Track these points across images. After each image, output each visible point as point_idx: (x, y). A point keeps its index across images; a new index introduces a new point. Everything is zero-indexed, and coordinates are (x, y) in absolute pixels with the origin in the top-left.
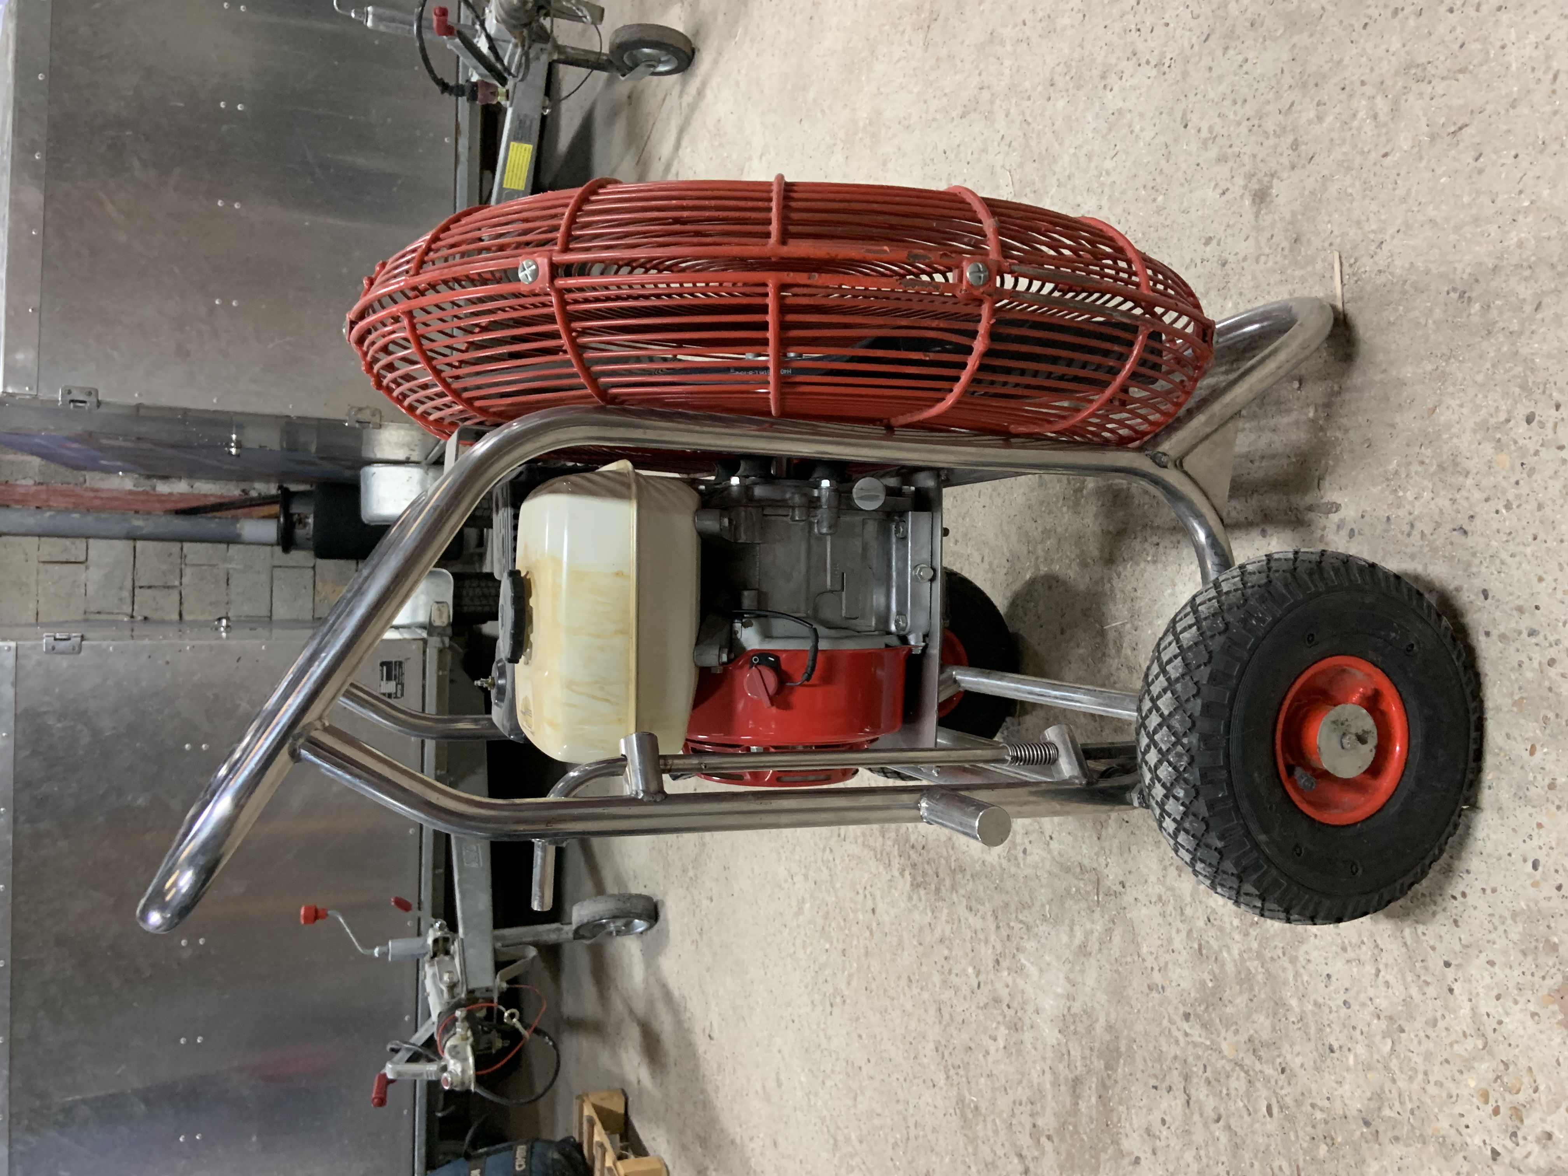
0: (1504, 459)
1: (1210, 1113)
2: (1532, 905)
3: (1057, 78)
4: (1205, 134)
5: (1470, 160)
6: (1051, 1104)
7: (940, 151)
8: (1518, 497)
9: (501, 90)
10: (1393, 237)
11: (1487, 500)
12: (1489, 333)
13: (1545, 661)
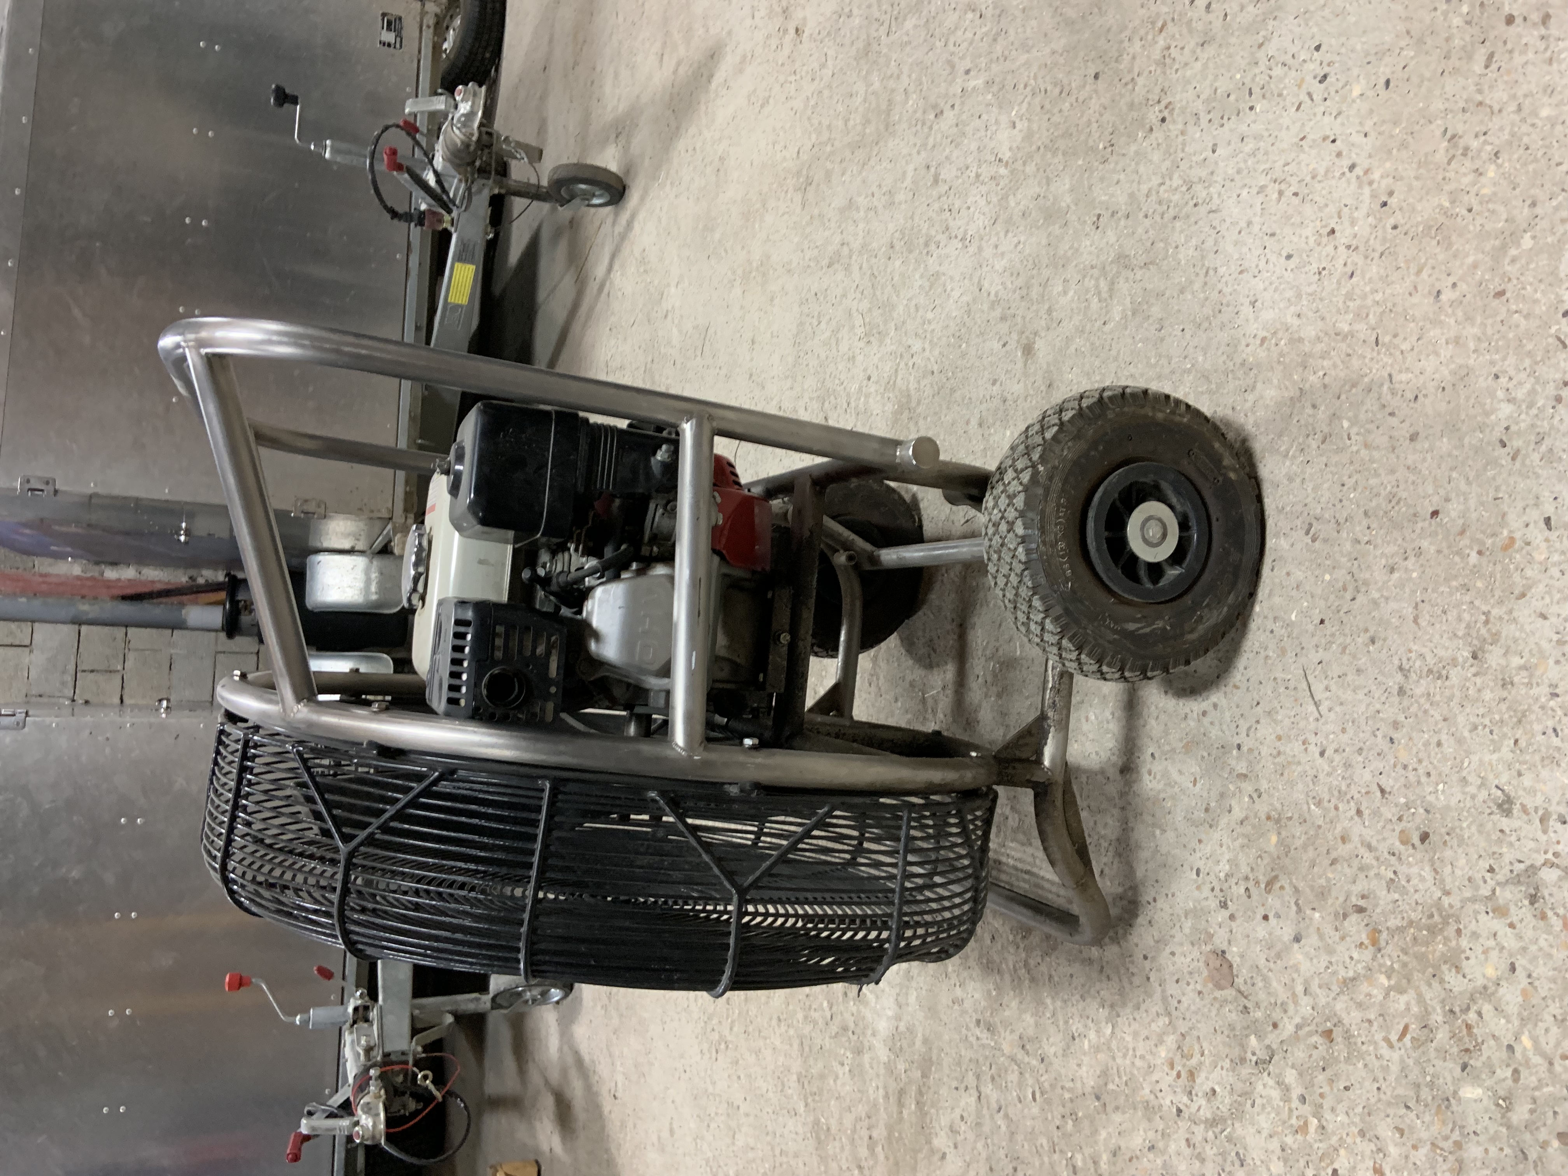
2: (1196, 904)
3: (895, 241)
4: (993, 297)
5: (1155, 331)
6: (883, 1114)
7: (813, 292)
9: (447, 217)
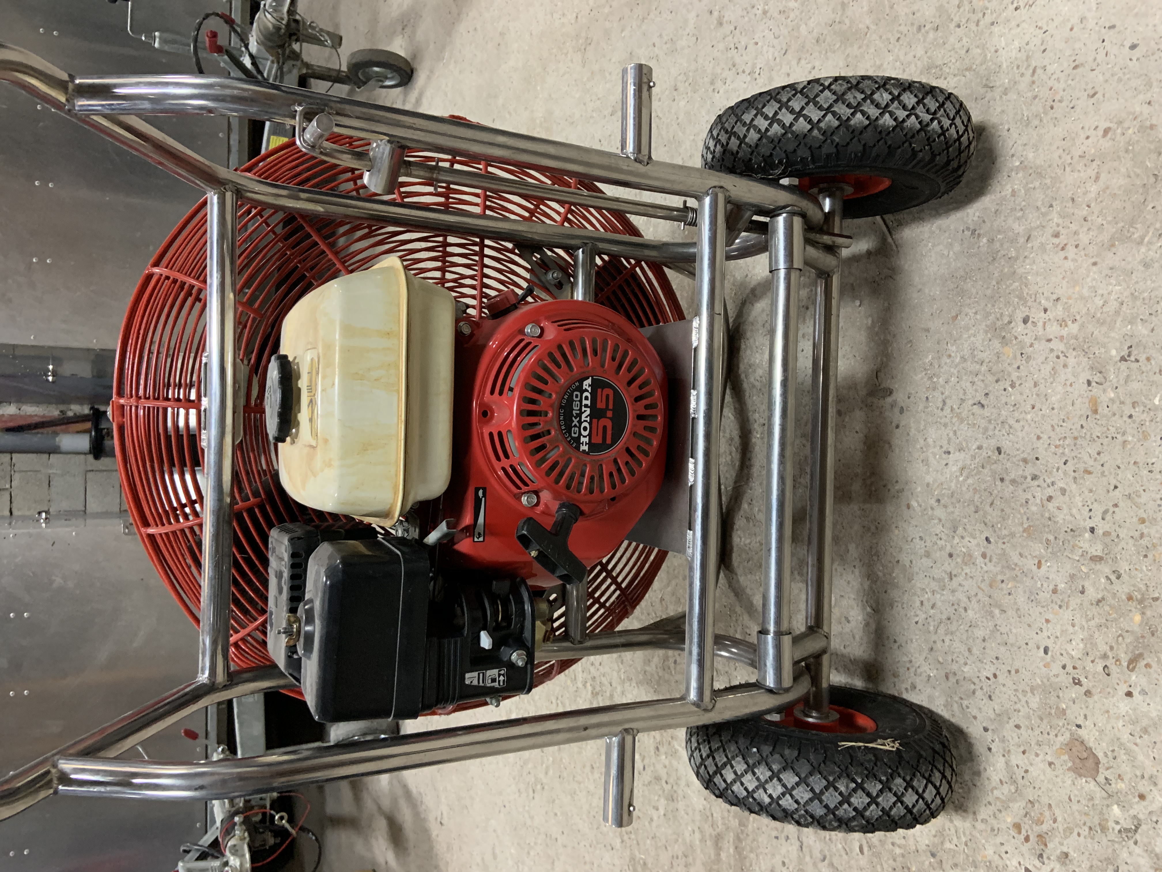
0: (1008, 351)
1: (818, 855)
2: (1045, 680)
8: (1019, 378)
11: (997, 381)
12: (994, 259)
13: (1045, 498)
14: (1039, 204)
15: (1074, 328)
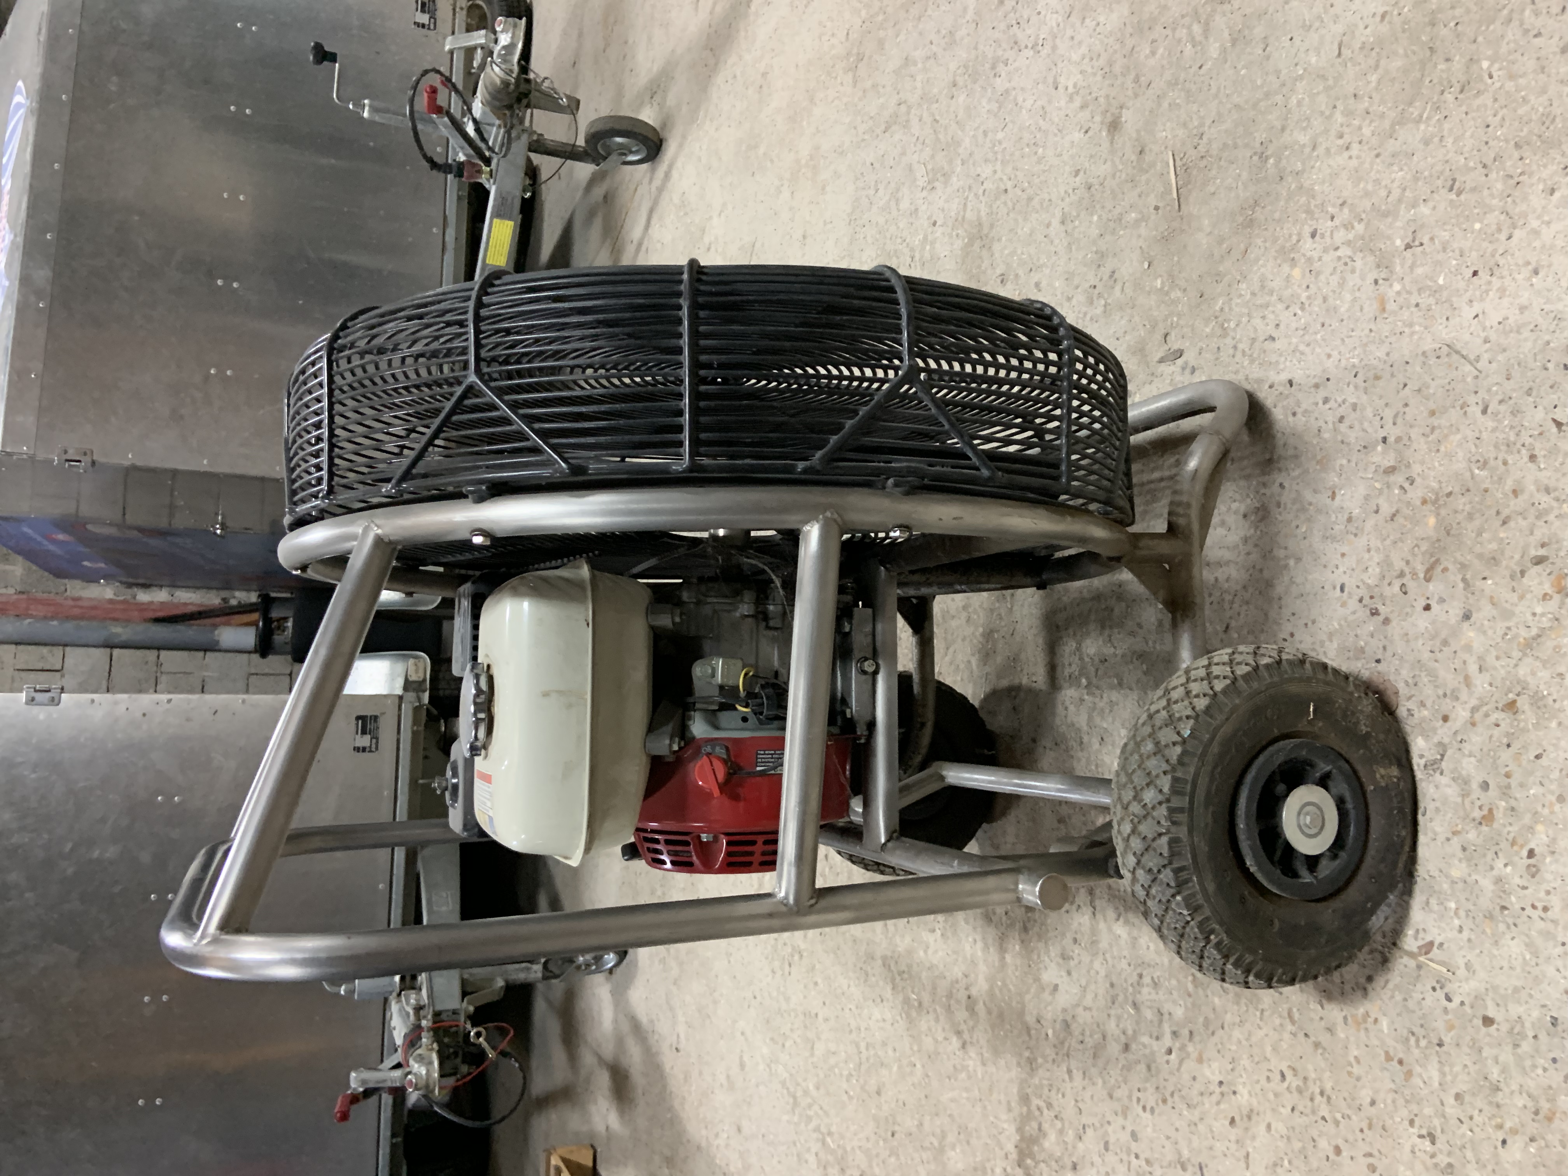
0: (1297, 273)
2: (1343, 622)
3: (958, 78)
4: (1071, 90)
5: (1260, 52)
6: (982, 968)
7: (868, 164)
8: (1309, 298)
9: (486, 169)
10: (1210, 127)
12: (1282, 178)
13: (1336, 420)
14: (1323, 108)
15: (1360, 228)
